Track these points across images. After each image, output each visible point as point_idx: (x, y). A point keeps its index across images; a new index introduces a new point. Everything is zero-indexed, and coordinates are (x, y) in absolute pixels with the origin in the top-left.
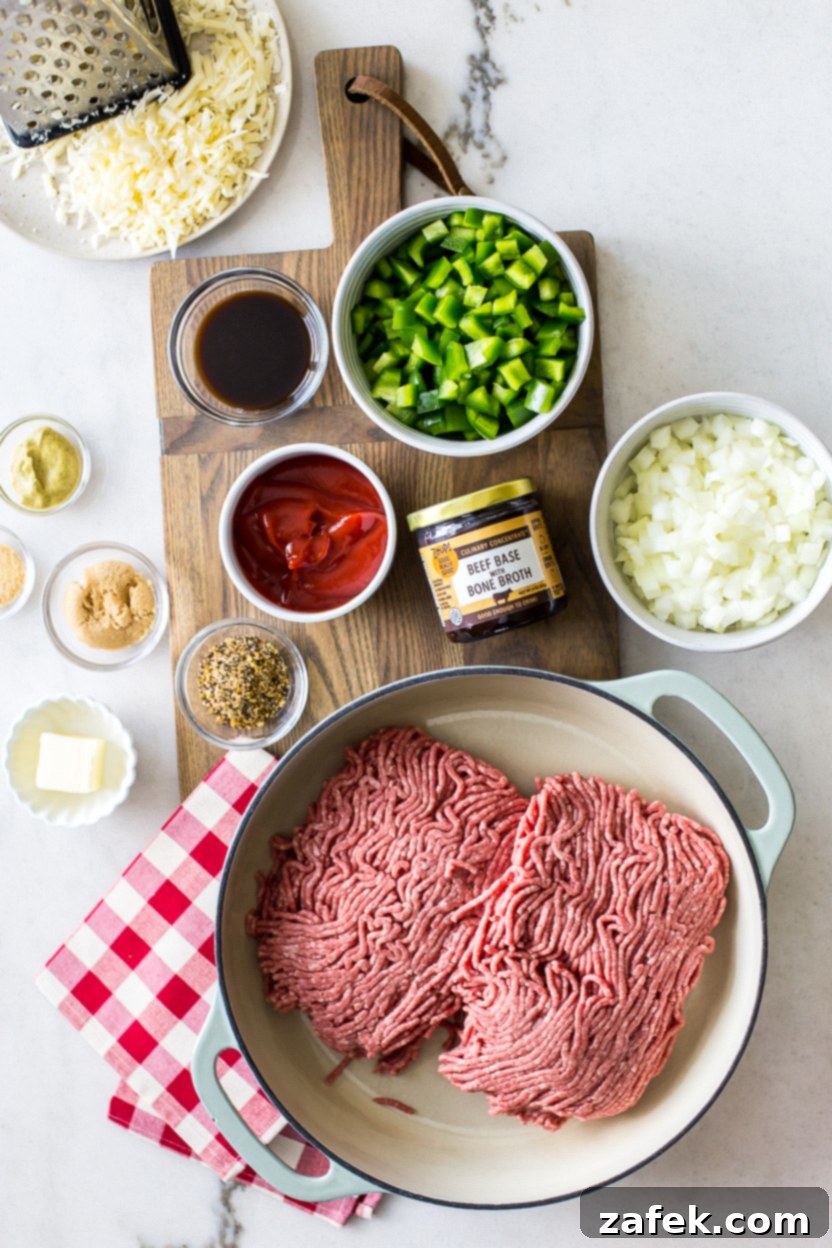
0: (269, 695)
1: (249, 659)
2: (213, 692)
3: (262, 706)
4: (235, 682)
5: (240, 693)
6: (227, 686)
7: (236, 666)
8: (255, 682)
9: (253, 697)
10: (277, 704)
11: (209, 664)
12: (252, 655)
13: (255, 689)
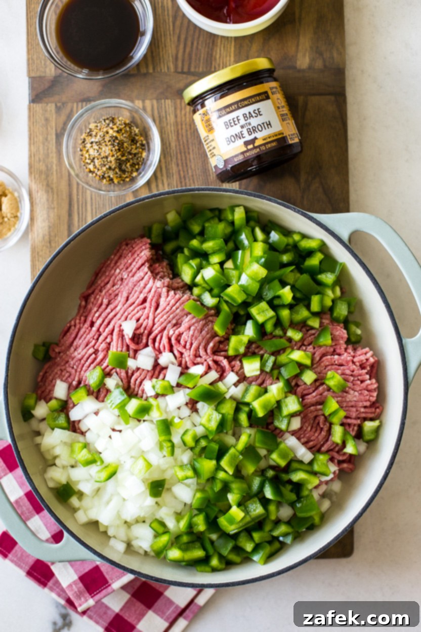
0: (134, 151)
1: (111, 132)
2: (94, 165)
3: (131, 161)
4: (106, 150)
5: (113, 156)
6: (103, 155)
7: (104, 139)
8: (121, 144)
9: (123, 156)
10: (141, 157)
11: (85, 147)
12: (112, 128)
13: (122, 150)
